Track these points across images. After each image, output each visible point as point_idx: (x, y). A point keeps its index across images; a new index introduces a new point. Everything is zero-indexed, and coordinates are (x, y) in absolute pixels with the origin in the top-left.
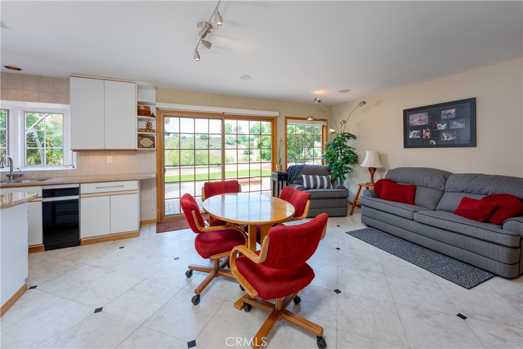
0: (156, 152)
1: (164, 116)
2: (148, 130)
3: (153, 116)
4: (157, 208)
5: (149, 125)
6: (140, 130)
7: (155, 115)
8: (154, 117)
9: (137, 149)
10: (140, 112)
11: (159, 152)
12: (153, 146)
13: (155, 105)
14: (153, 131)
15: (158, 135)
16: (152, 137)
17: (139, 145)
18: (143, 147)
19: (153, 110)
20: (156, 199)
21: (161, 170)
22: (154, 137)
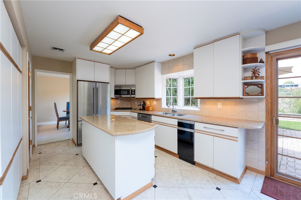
0: (265, 100)
1: (278, 59)
2: (254, 78)
3: (261, 61)
4: (267, 160)
5: (255, 72)
6: (245, 78)
7: (264, 60)
8: (263, 62)
9: (242, 96)
10: (245, 61)
11: (269, 101)
12: (262, 94)
13: (264, 49)
14: (262, 78)
15: (269, 81)
16: (259, 85)
17: (245, 93)
18: (248, 95)
19: (262, 56)
20: (264, 151)
21: (272, 120)
22: (262, 85)
